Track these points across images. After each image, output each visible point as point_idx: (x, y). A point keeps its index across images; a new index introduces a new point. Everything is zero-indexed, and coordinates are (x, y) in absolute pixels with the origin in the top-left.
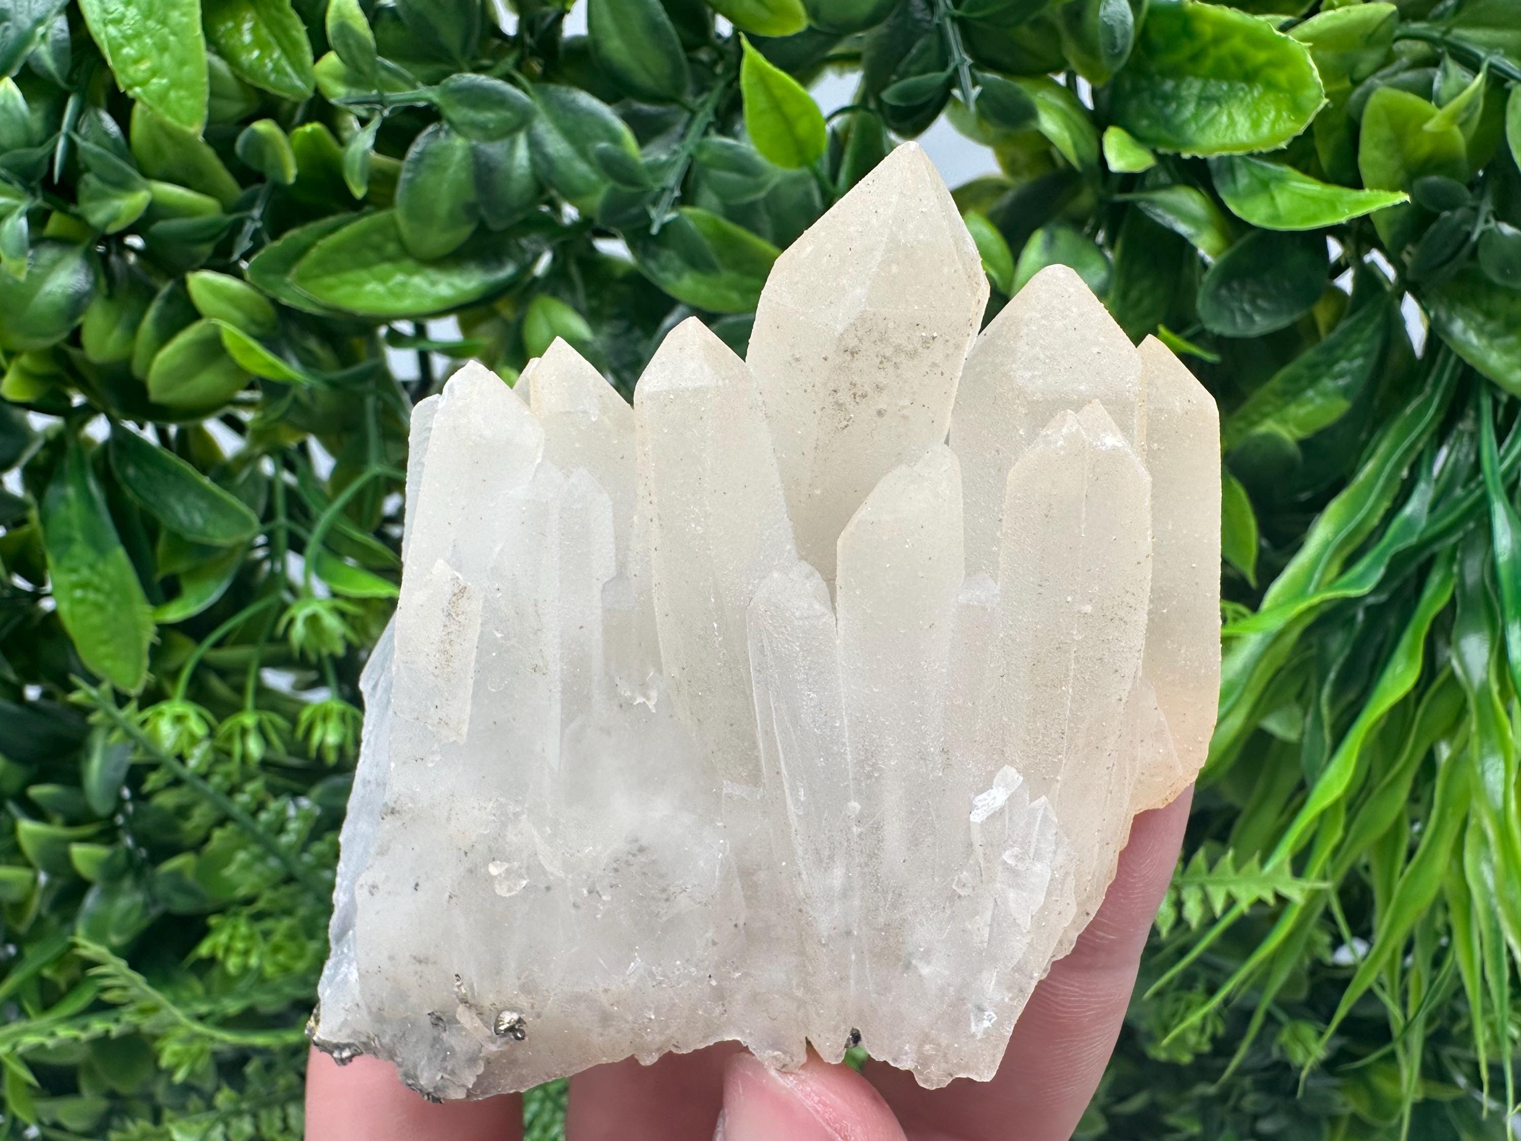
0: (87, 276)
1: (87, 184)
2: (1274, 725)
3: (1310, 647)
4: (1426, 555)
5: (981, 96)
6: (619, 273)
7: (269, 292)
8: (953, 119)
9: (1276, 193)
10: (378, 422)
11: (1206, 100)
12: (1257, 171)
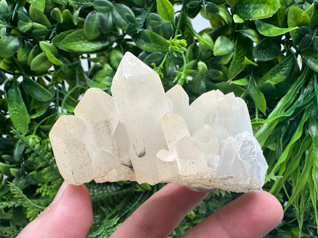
0: (19, 42)
1: (19, 22)
2: (270, 147)
3: (278, 130)
4: (303, 109)
5: (207, 6)
6: (131, 47)
7: (56, 46)
8: (201, 14)
9: (269, 29)
10: (79, 76)
11: (255, 8)
12: (266, 26)
